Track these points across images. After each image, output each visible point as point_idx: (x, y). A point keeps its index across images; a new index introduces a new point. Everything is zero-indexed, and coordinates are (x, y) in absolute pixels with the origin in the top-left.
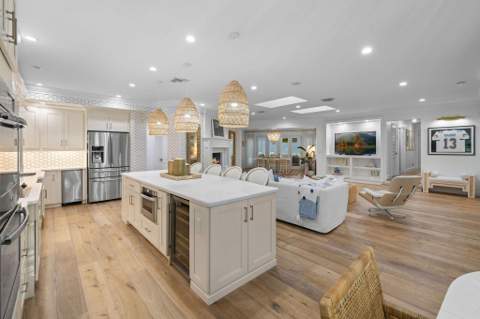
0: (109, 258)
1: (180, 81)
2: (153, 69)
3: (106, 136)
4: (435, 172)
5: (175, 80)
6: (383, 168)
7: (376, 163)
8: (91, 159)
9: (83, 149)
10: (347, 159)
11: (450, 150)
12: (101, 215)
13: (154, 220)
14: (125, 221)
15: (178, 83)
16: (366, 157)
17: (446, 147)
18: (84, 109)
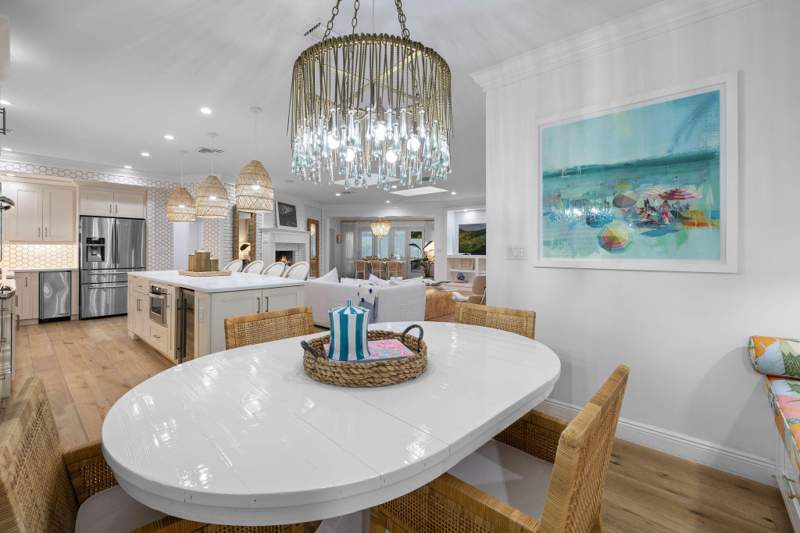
0: (104, 368)
1: (209, 151)
2: (169, 137)
3: (109, 223)
5: (204, 150)
8: (85, 256)
9: (73, 242)
10: (473, 261)
12: (98, 332)
13: (163, 322)
14: (132, 336)
15: (208, 153)
18: (74, 184)
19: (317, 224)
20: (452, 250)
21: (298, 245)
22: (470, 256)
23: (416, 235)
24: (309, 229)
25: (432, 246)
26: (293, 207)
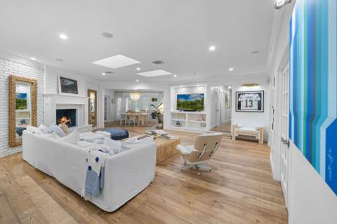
4: (240, 125)
6: (208, 121)
7: (203, 118)
10: (185, 114)
11: (249, 108)
16: (197, 113)
17: (246, 106)
19: (95, 92)
20: (173, 108)
21: (81, 105)
22: (183, 112)
23: (153, 100)
24: (89, 96)
25: (162, 106)
26: (75, 82)
